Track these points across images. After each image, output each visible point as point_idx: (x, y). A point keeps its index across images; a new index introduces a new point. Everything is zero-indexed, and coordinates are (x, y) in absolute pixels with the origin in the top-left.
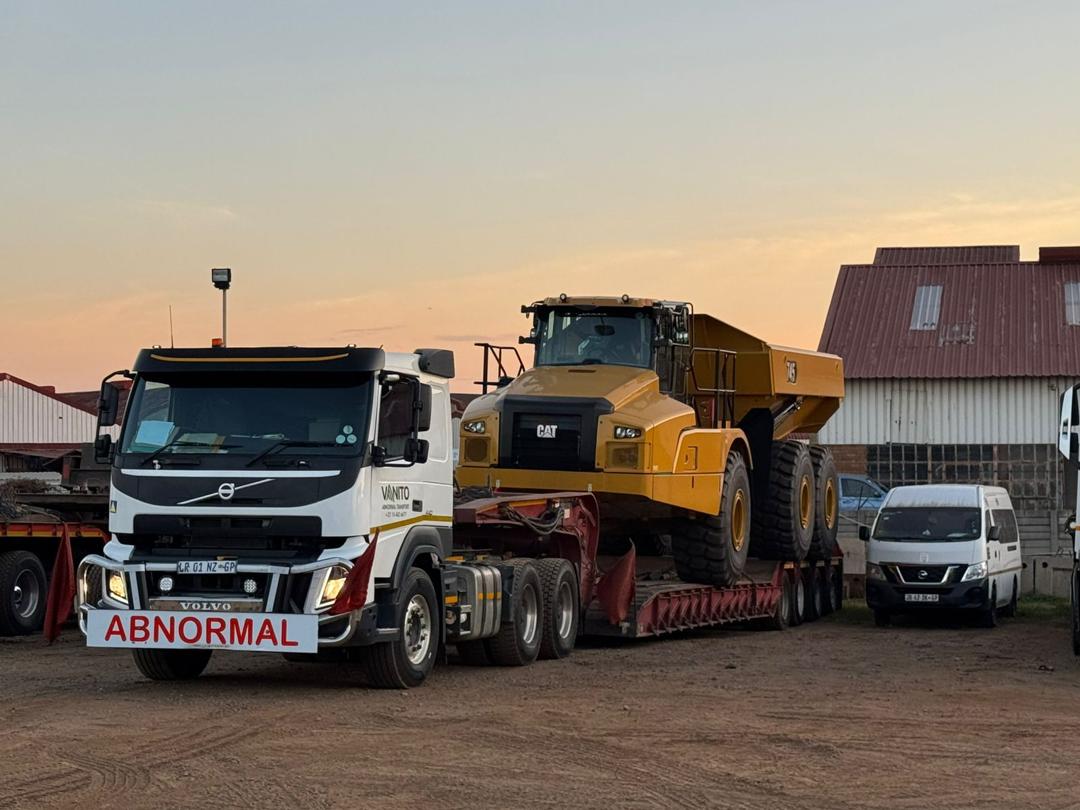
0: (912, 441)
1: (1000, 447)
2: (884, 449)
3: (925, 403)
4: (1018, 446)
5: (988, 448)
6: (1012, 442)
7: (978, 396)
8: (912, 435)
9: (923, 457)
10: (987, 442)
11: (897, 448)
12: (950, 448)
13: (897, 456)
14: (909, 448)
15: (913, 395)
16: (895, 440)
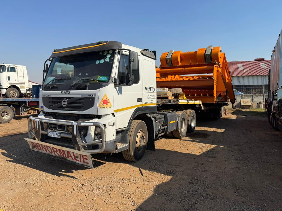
0: (241, 85)
1: (255, 85)
2: (237, 86)
3: (244, 79)
4: (258, 85)
5: (253, 86)
6: (257, 84)
7: (253, 78)
8: (241, 84)
9: (243, 87)
10: (253, 84)
11: (239, 86)
12: (247, 85)
13: (239, 87)
14: (241, 86)
15: (242, 78)
16: (239, 85)
